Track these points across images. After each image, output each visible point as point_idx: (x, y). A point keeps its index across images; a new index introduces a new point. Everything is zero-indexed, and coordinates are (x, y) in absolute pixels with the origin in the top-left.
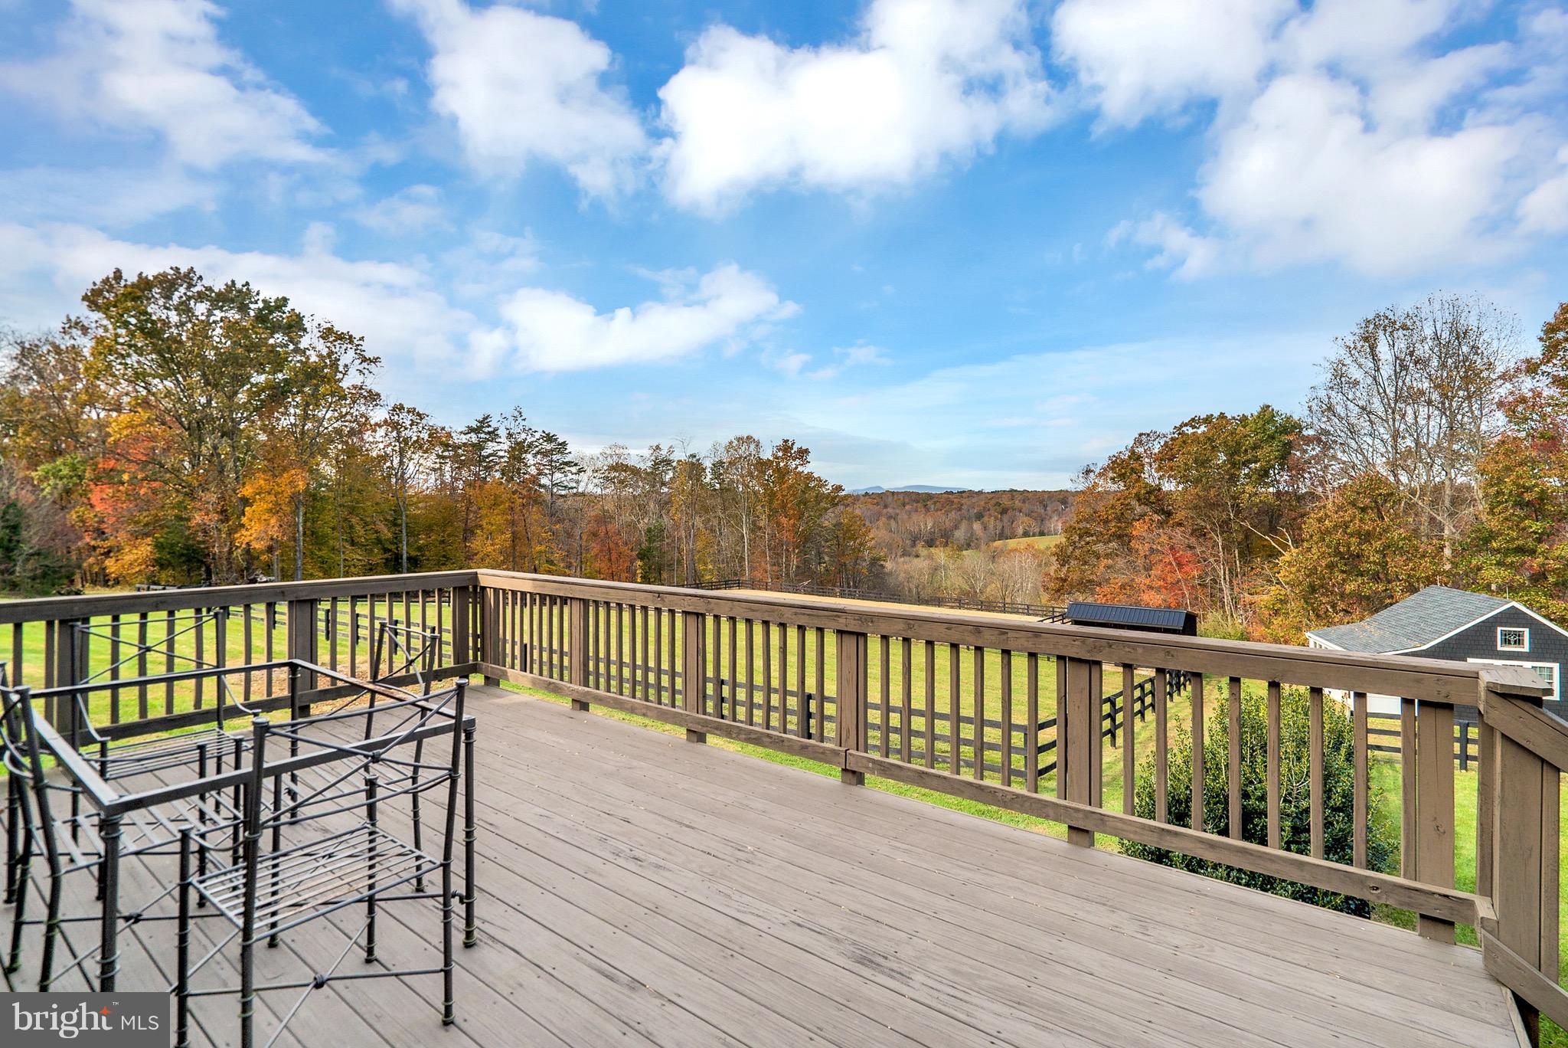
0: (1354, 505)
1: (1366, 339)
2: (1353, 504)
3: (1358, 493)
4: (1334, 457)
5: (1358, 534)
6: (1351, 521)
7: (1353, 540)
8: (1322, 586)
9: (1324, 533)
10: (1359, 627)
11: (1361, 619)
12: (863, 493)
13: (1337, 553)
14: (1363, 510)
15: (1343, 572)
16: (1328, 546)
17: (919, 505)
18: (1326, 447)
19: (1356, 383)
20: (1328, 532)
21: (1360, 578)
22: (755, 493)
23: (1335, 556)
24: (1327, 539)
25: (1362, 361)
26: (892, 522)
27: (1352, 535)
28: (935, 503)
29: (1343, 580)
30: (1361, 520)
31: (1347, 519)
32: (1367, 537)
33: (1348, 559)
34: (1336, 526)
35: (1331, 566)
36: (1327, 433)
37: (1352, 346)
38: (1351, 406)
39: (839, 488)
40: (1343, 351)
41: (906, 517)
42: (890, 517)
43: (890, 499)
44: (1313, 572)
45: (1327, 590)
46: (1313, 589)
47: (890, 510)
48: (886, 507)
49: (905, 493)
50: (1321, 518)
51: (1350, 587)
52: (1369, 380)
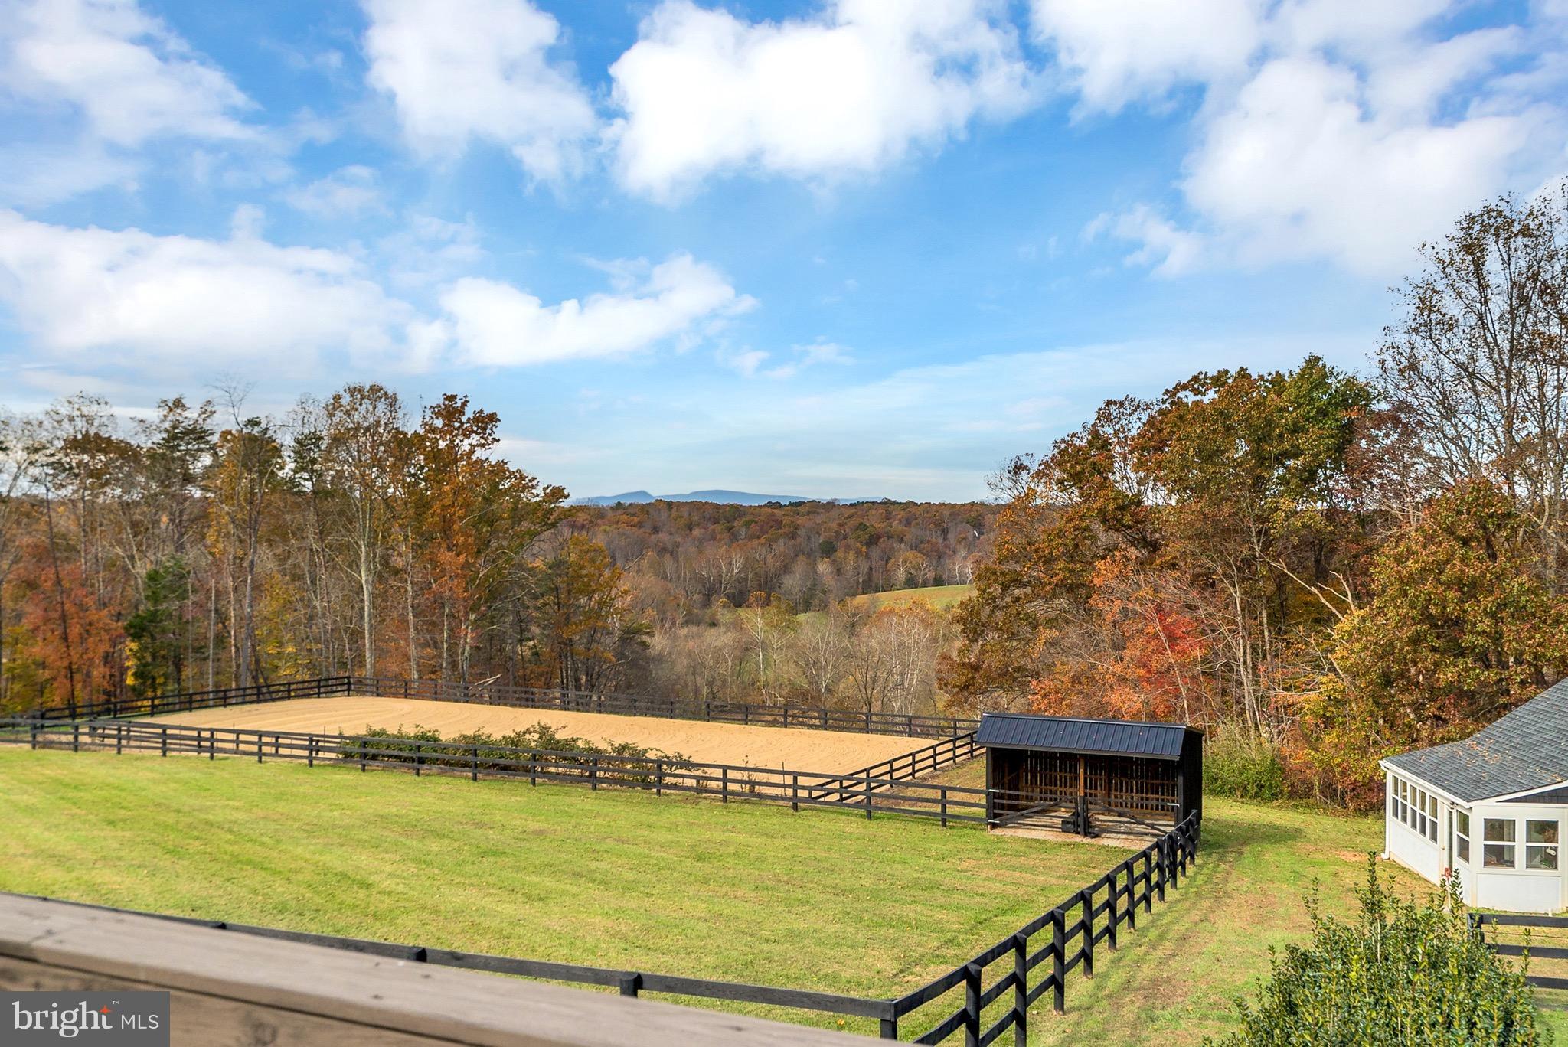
0: (1452, 533)
1: (1469, 249)
2: (1450, 531)
3: (1459, 513)
4: (1418, 451)
5: (1458, 583)
6: (1447, 562)
7: (1451, 594)
8: (1402, 675)
9: (1407, 582)
10: (1465, 749)
11: (1465, 735)
12: (613, 503)
13: (1428, 618)
14: (1465, 542)
15: (1434, 650)
16: (1412, 606)
17: (718, 527)
18: (1408, 432)
19: (1451, 325)
20: (1411, 580)
21: (1461, 660)
22: (388, 502)
23: (1422, 622)
24: (1411, 593)
25: (1462, 286)
26: (667, 559)
27: (1448, 586)
28: (747, 524)
29: (1436, 664)
30: (1463, 560)
31: (1442, 557)
32: (1470, 589)
33: (1442, 626)
34: (1424, 569)
35: (1416, 641)
36: (1408, 408)
37: (1448, 260)
38: (1446, 363)
39: (558, 493)
40: (1433, 267)
41: (693, 549)
42: (662, 551)
43: (664, 515)
44: (1388, 649)
45: (1409, 680)
46: (1388, 681)
47: (663, 536)
48: (656, 530)
49: (695, 506)
50: (1401, 555)
51: (1447, 676)
52: (1473, 320)
